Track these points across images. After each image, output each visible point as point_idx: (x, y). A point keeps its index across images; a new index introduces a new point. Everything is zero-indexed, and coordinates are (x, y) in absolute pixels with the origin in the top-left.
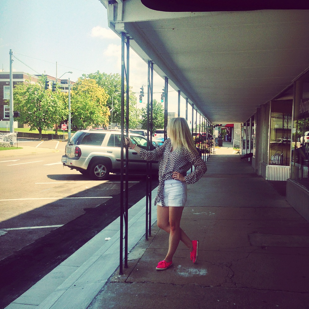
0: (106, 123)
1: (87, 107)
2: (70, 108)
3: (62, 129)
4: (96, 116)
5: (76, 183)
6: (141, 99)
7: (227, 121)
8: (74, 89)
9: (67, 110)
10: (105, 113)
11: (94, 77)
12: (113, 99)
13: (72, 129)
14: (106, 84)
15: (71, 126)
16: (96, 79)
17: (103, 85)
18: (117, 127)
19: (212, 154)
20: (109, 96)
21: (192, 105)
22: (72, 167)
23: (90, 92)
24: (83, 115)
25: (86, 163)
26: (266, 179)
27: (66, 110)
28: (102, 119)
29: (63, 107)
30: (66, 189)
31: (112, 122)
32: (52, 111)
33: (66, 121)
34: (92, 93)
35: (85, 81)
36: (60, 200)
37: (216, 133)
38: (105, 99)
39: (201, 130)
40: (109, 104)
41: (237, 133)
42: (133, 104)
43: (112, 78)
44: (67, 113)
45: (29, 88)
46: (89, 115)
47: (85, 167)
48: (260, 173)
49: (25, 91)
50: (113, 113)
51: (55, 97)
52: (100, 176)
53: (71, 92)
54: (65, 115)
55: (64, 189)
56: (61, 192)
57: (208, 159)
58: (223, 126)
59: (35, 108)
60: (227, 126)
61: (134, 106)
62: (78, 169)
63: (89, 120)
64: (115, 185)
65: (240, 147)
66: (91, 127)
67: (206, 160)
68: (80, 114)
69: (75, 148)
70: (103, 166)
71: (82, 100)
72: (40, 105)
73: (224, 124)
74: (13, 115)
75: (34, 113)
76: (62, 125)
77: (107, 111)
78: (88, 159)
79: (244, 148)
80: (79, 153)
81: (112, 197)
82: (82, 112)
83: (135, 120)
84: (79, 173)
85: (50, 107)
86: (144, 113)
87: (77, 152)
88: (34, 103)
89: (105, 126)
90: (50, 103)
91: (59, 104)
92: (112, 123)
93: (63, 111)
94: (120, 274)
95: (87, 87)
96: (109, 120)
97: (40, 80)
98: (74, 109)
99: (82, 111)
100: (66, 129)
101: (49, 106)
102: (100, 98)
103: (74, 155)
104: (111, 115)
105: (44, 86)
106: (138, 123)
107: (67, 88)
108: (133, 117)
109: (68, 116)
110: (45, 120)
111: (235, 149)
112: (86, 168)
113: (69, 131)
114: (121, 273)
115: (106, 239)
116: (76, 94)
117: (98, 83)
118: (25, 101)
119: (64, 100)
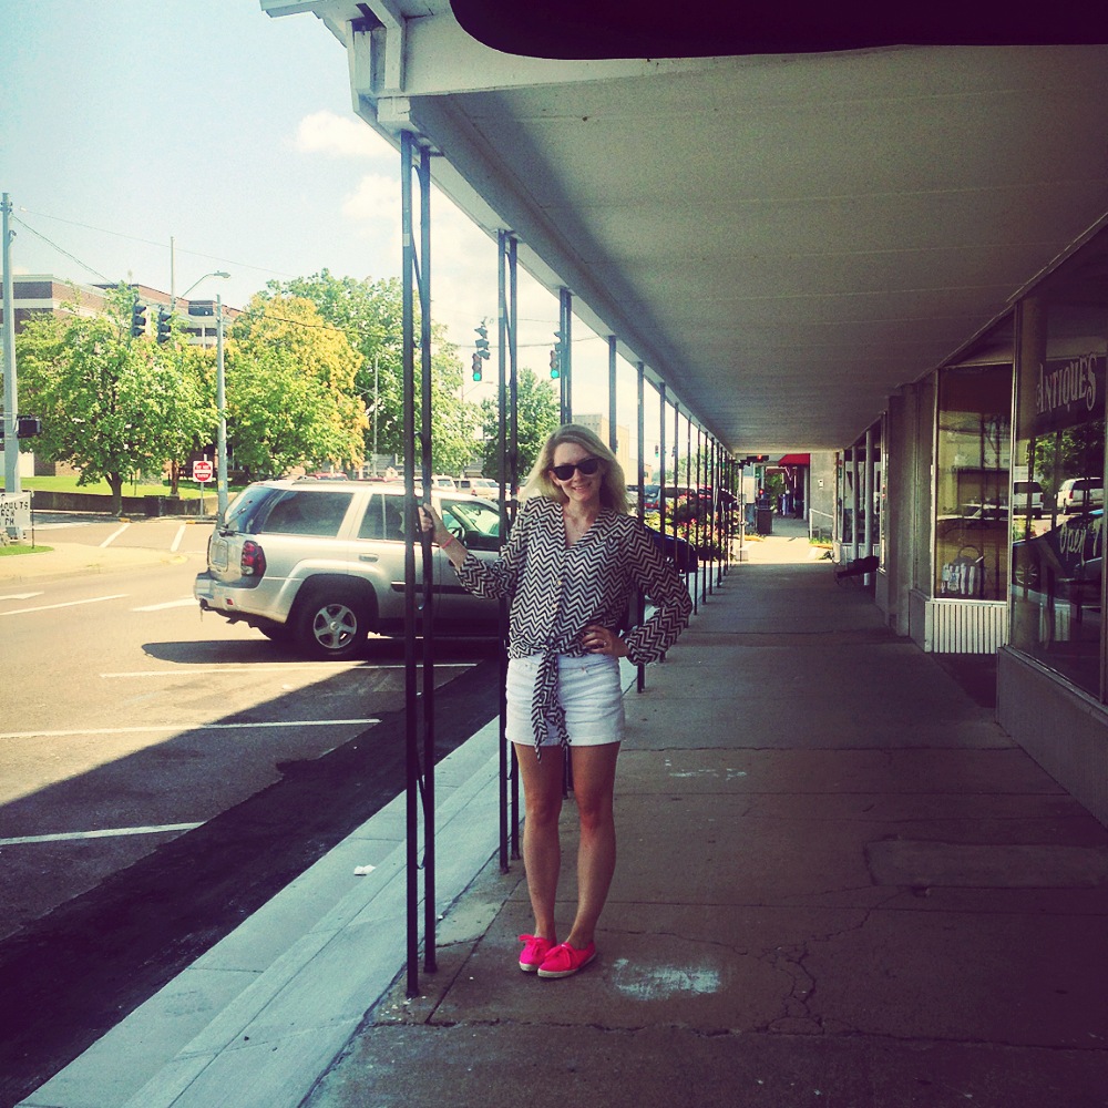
0: (354, 457)
1: (285, 396)
2: (224, 403)
3: (195, 479)
4: (318, 432)
5: (246, 673)
6: (477, 369)
7: (787, 442)
8: (238, 335)
9: (213, 411)
10: (348, 421)
11: (310, 291)
12: (377, 369)
13: (230, 479)
14: (352, 314)
15: (229, 467)
16: (318, 296)
17: (342, 320)
18: (394, 470)
19: (734, 562)
20: (362, 357)
21: (661, 389)
22: (234, 616)
23: (295, 346)
24: (270, 427)
25: (284, 598)
26: (928, 648)
27: (208, 410)
28: (339, 442)
29: (200, 400)
30: (212, 693)
31: (375, 450)
32: (157, 415)
33: (210, 451)
34: (302, 350)
35: (277, 306)
36: (190, 733)
37: (748, 486)
38: (348, 370)
39: (693, 477)
40: (363, 386)
41: (821, 484)
42: (449, 386)
43: (375, 295)
44: (213, 421)
45: (73, 333)
46: (292, 425)
47: (278, 612)
48: (904, 625)
49: (57, 341)
50: (379, 419)
51: (169, 363)
52: (335, 646)
53: (228, 344)
54: (205, 426)
55: (206, 694)
56: (194, 705)
57: (719, 579)
58: (774, 463)
59: (96, 404)
60: (787, 462)
61: (456, 394)
62: (255, 620)
63: (293, 443)
64: (387, 679)
65: (834, 535)
66: (299, 471)
67: (714, 584)
68: (260, 424)
69: (241, 546)
70: (344, 610)
71: (266, 374)
72: (114, 394)
73: (776, 453)
74: (17, 429)
75: (93, 421)
76: (196, 463)
77: (357, 412)
78: (289, 583)
79: (847, 539)
80: (256, 563)
81: (377, 721)
82: (268, 420)
83: (458, 443)
84: (257, 634)
85: (150, 401)
86: (491, 416)
87: (251, 559)
88: (94, 386)
89: (352, 465)
90: (149, 384)
91: (181, 389)
92: (375, 457)
93: (198, 412)
94: (408, 995)
95: (285, 327)
96: (364, 443)
97: (114, 303)
98: (237, 407)
99: (267, 413)
100: (211, 480)
101: (148, 397)
102: (331, 366)
103: (240, 570)
104: (372, 427)
105: (127, 323)
106: (468, 453)
107: (211, 332)
108: (450, 433)
109: (216, 430)
110: (131, 445)
111: (817, 543)
112: (282, 617)
113: (222, 484)
114: (413, 990)
115: (359, 870)
116: (245, 351)
117: (325, 312)
118: (58, 380)
119: (201, 373)
